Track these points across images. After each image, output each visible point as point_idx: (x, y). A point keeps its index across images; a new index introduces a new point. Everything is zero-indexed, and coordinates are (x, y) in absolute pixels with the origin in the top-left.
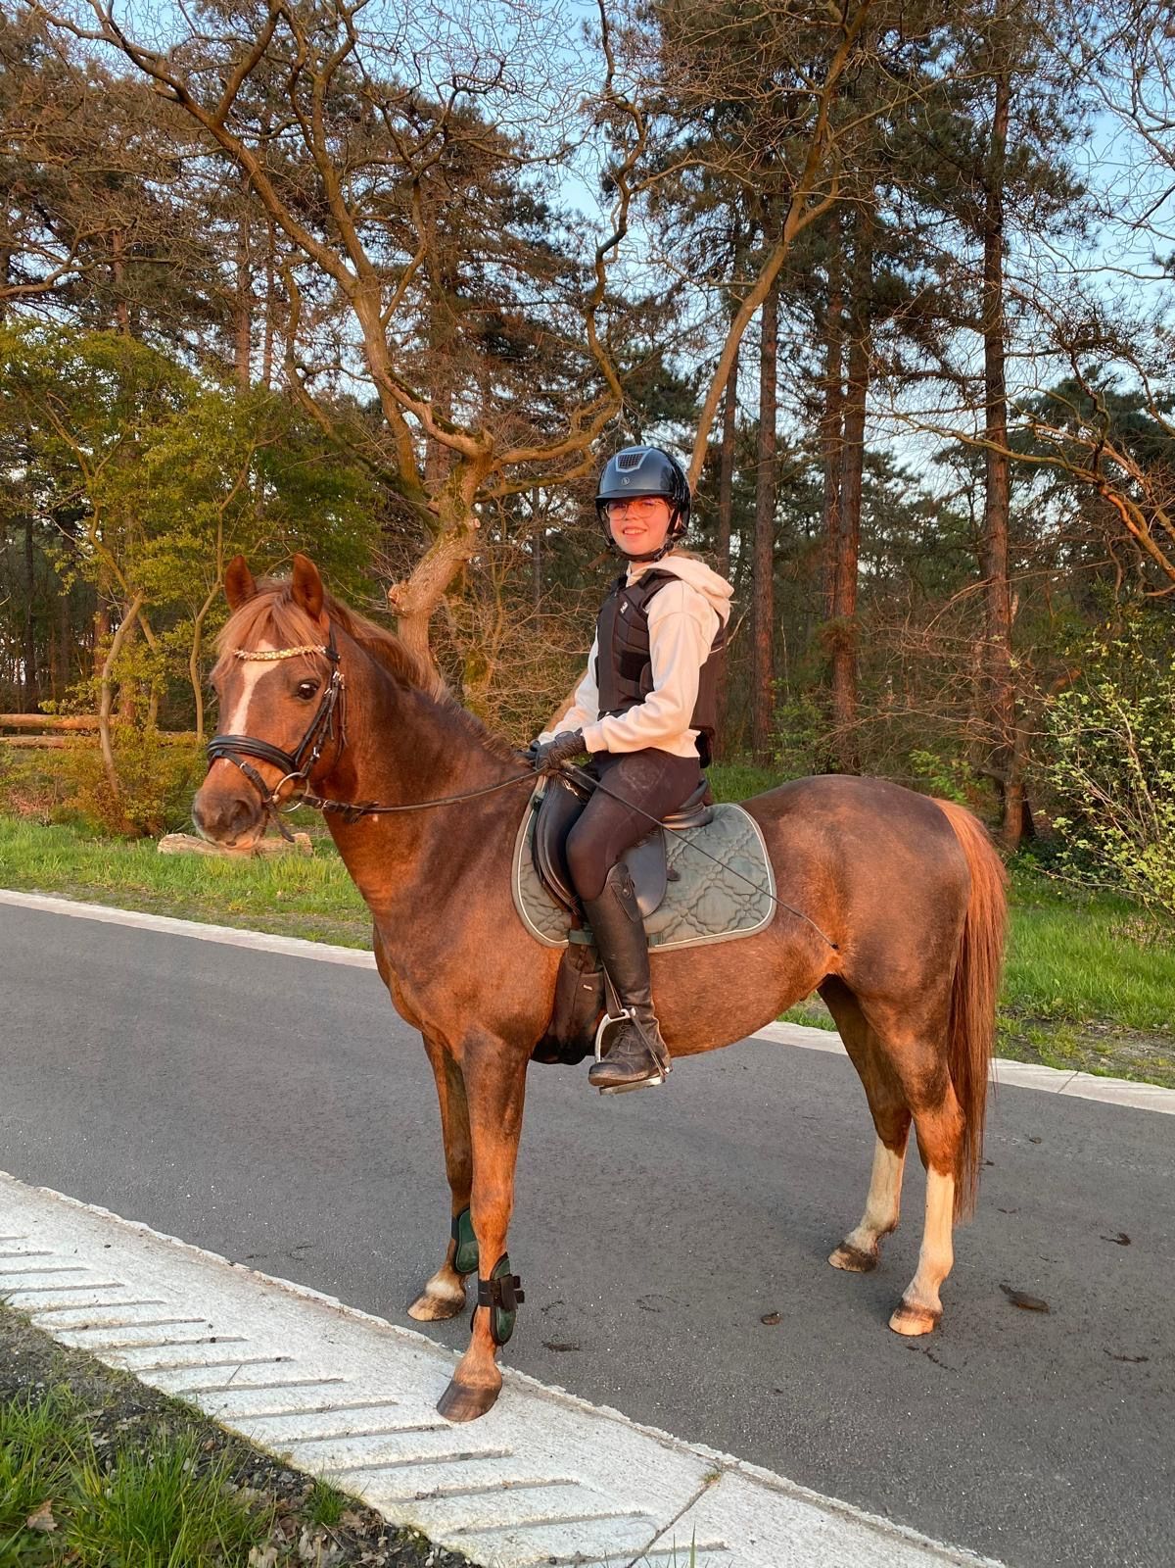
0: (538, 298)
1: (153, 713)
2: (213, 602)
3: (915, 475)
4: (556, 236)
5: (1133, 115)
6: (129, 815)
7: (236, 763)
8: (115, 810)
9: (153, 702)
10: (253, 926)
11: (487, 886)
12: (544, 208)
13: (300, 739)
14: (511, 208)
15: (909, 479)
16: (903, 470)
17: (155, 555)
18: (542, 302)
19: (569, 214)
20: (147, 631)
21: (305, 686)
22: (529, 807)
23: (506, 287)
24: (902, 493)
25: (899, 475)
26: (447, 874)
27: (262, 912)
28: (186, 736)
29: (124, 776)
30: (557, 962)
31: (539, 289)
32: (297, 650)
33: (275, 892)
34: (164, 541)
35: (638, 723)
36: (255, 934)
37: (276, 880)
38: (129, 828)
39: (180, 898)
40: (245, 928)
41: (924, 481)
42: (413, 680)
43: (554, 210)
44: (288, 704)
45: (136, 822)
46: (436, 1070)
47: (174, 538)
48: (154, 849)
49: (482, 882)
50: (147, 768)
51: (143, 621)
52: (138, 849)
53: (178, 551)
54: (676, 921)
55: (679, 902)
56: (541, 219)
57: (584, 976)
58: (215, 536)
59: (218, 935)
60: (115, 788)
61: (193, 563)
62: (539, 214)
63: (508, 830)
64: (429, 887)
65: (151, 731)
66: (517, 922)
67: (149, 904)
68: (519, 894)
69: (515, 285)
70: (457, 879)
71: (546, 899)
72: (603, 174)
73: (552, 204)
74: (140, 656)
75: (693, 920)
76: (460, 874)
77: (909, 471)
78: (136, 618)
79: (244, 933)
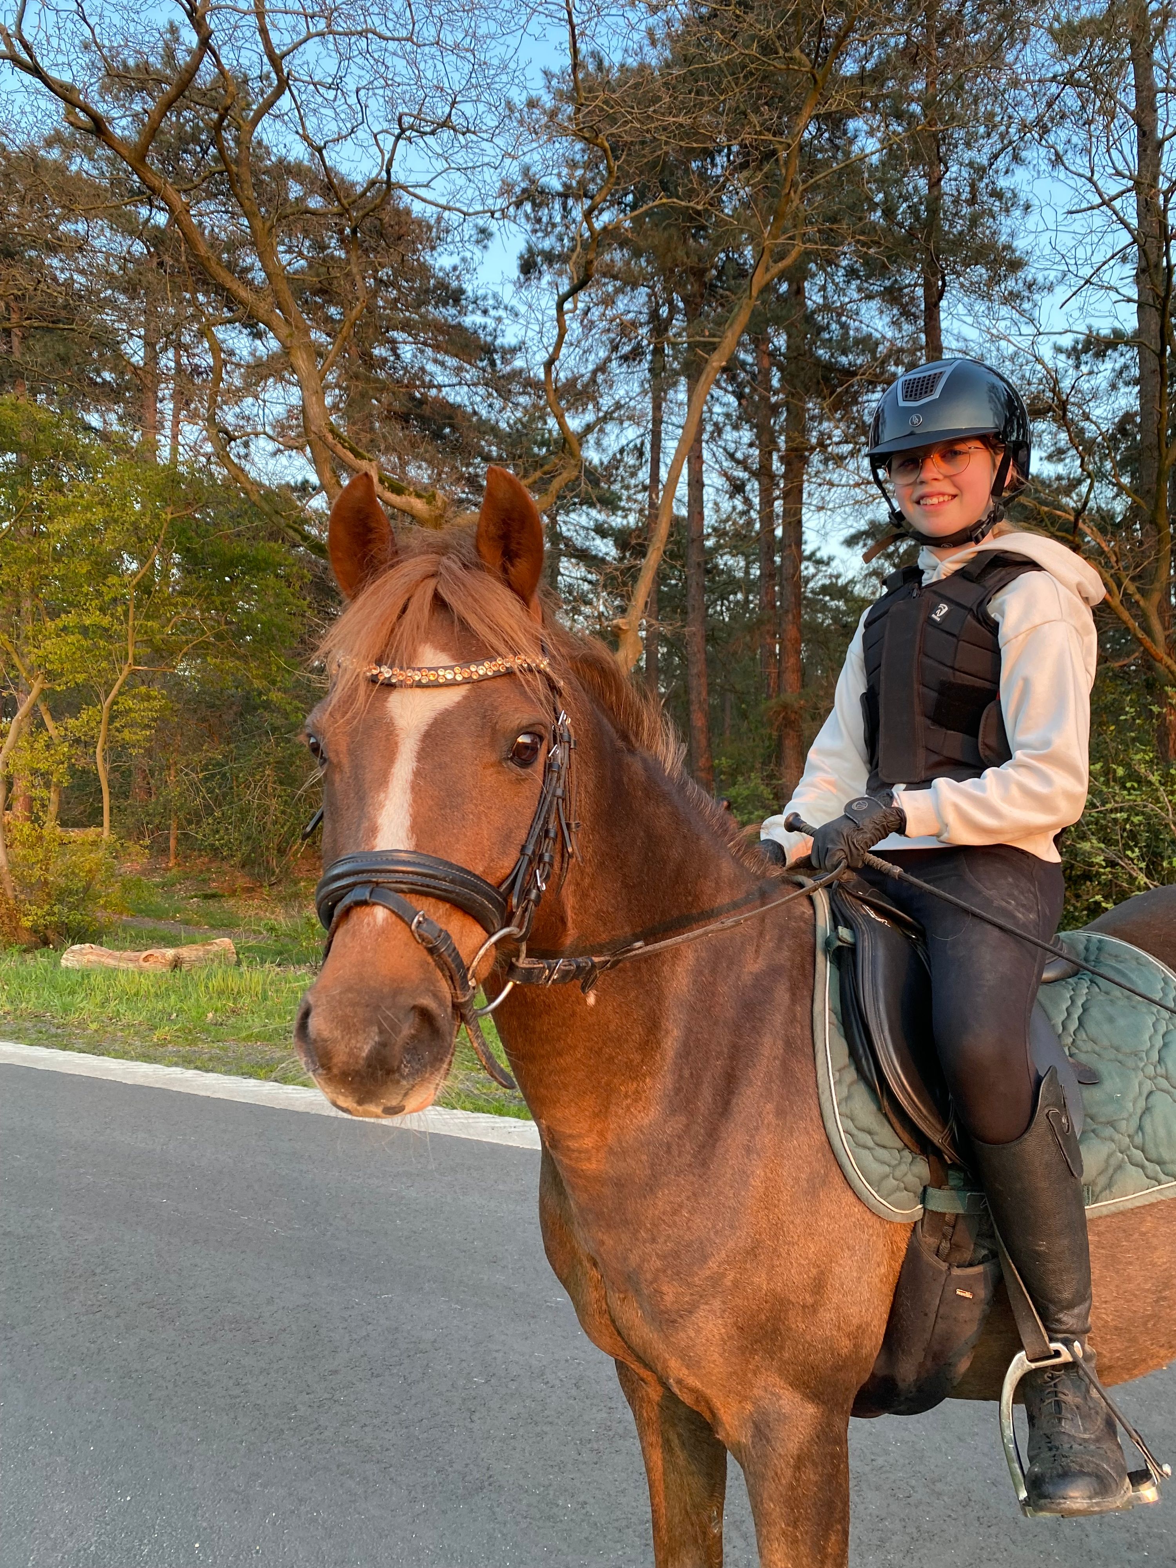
0: (455, 380)
1: (53, 808)
2: (122, 686)
3: (825, 559)
4: (472, 320)
5: (1090, 180)
6: (26, 922)
7: (402, 916)
8: (10, 918)
9: (53, 796)
10: (187, 1062)
11: (780, 1113)
12: (462, 291)
13: (514, 854)
14: (427, 291)
15: (819, 562)
16: (813, 554)
17: (58, 636)
18: (460, 384)
19: (485, 298)
20: (47, 719)
21: (523, 739)
22: (820, 957)
23: (422, 369)
24: (814, 576)
25: (809, 558)
26: (707, 1094)
27: (194, 1042)
28: (91, 833)
29: (21, 879)
30: (904, 1246)
31: (459, 370)
32: (501, 664)
33: (204, 1014)
34: (65, 620)
35: (1008, 799)
36: (191, 1073)
37: (204, 1000)
38: (26, 936)
39: (94, 1026)
40: (176, 1064)
41: (833, 564)
42: (637, 734)
43: (470, 293)
44: (491, 778)
45: (34, 930)
46: (642, 1425)
47: (80, 615)
48: (57, 964)
49: (769, 1107)
50: (47, 870)
51: (42, 708)
52: (39, 961)
53: (84, 631)
54: (1113, 1162)
55: (1112, 1124)
56: (457, 301)
57: (956, 1272)
58: (126, 613)
59: (146, 1076)
60: (10, 893)
61: (102, 643)
62: (455, 297)
63: (794, 1000)
64: (678, 1123)
65: (51, 827)
66: (838, 1180)
67: (56, 1036)
68: (838, 1126)
69: (430, 367)
70: (727, 1103)
71: (886, 1134)
72: (521, 257)
73: (468, 288)
74: (40, 745)
75: (1138, 1155)
76: (731, 1093)
77: (818, 555)
78: (35, 705)
79: (177, 1072)
